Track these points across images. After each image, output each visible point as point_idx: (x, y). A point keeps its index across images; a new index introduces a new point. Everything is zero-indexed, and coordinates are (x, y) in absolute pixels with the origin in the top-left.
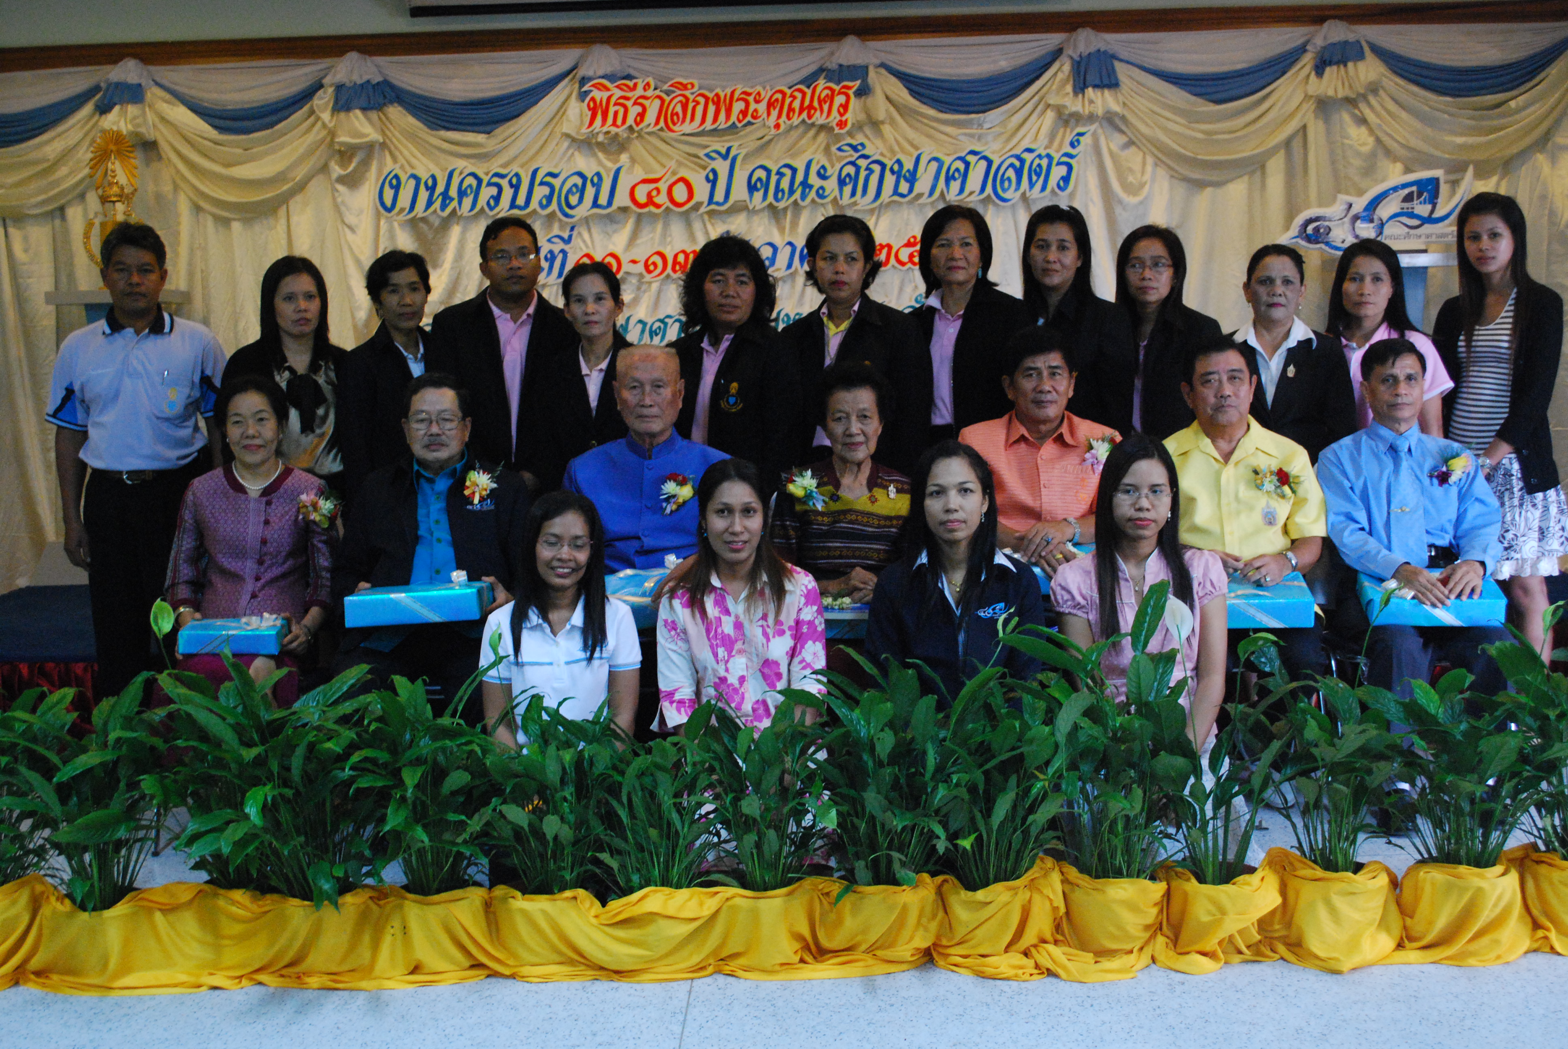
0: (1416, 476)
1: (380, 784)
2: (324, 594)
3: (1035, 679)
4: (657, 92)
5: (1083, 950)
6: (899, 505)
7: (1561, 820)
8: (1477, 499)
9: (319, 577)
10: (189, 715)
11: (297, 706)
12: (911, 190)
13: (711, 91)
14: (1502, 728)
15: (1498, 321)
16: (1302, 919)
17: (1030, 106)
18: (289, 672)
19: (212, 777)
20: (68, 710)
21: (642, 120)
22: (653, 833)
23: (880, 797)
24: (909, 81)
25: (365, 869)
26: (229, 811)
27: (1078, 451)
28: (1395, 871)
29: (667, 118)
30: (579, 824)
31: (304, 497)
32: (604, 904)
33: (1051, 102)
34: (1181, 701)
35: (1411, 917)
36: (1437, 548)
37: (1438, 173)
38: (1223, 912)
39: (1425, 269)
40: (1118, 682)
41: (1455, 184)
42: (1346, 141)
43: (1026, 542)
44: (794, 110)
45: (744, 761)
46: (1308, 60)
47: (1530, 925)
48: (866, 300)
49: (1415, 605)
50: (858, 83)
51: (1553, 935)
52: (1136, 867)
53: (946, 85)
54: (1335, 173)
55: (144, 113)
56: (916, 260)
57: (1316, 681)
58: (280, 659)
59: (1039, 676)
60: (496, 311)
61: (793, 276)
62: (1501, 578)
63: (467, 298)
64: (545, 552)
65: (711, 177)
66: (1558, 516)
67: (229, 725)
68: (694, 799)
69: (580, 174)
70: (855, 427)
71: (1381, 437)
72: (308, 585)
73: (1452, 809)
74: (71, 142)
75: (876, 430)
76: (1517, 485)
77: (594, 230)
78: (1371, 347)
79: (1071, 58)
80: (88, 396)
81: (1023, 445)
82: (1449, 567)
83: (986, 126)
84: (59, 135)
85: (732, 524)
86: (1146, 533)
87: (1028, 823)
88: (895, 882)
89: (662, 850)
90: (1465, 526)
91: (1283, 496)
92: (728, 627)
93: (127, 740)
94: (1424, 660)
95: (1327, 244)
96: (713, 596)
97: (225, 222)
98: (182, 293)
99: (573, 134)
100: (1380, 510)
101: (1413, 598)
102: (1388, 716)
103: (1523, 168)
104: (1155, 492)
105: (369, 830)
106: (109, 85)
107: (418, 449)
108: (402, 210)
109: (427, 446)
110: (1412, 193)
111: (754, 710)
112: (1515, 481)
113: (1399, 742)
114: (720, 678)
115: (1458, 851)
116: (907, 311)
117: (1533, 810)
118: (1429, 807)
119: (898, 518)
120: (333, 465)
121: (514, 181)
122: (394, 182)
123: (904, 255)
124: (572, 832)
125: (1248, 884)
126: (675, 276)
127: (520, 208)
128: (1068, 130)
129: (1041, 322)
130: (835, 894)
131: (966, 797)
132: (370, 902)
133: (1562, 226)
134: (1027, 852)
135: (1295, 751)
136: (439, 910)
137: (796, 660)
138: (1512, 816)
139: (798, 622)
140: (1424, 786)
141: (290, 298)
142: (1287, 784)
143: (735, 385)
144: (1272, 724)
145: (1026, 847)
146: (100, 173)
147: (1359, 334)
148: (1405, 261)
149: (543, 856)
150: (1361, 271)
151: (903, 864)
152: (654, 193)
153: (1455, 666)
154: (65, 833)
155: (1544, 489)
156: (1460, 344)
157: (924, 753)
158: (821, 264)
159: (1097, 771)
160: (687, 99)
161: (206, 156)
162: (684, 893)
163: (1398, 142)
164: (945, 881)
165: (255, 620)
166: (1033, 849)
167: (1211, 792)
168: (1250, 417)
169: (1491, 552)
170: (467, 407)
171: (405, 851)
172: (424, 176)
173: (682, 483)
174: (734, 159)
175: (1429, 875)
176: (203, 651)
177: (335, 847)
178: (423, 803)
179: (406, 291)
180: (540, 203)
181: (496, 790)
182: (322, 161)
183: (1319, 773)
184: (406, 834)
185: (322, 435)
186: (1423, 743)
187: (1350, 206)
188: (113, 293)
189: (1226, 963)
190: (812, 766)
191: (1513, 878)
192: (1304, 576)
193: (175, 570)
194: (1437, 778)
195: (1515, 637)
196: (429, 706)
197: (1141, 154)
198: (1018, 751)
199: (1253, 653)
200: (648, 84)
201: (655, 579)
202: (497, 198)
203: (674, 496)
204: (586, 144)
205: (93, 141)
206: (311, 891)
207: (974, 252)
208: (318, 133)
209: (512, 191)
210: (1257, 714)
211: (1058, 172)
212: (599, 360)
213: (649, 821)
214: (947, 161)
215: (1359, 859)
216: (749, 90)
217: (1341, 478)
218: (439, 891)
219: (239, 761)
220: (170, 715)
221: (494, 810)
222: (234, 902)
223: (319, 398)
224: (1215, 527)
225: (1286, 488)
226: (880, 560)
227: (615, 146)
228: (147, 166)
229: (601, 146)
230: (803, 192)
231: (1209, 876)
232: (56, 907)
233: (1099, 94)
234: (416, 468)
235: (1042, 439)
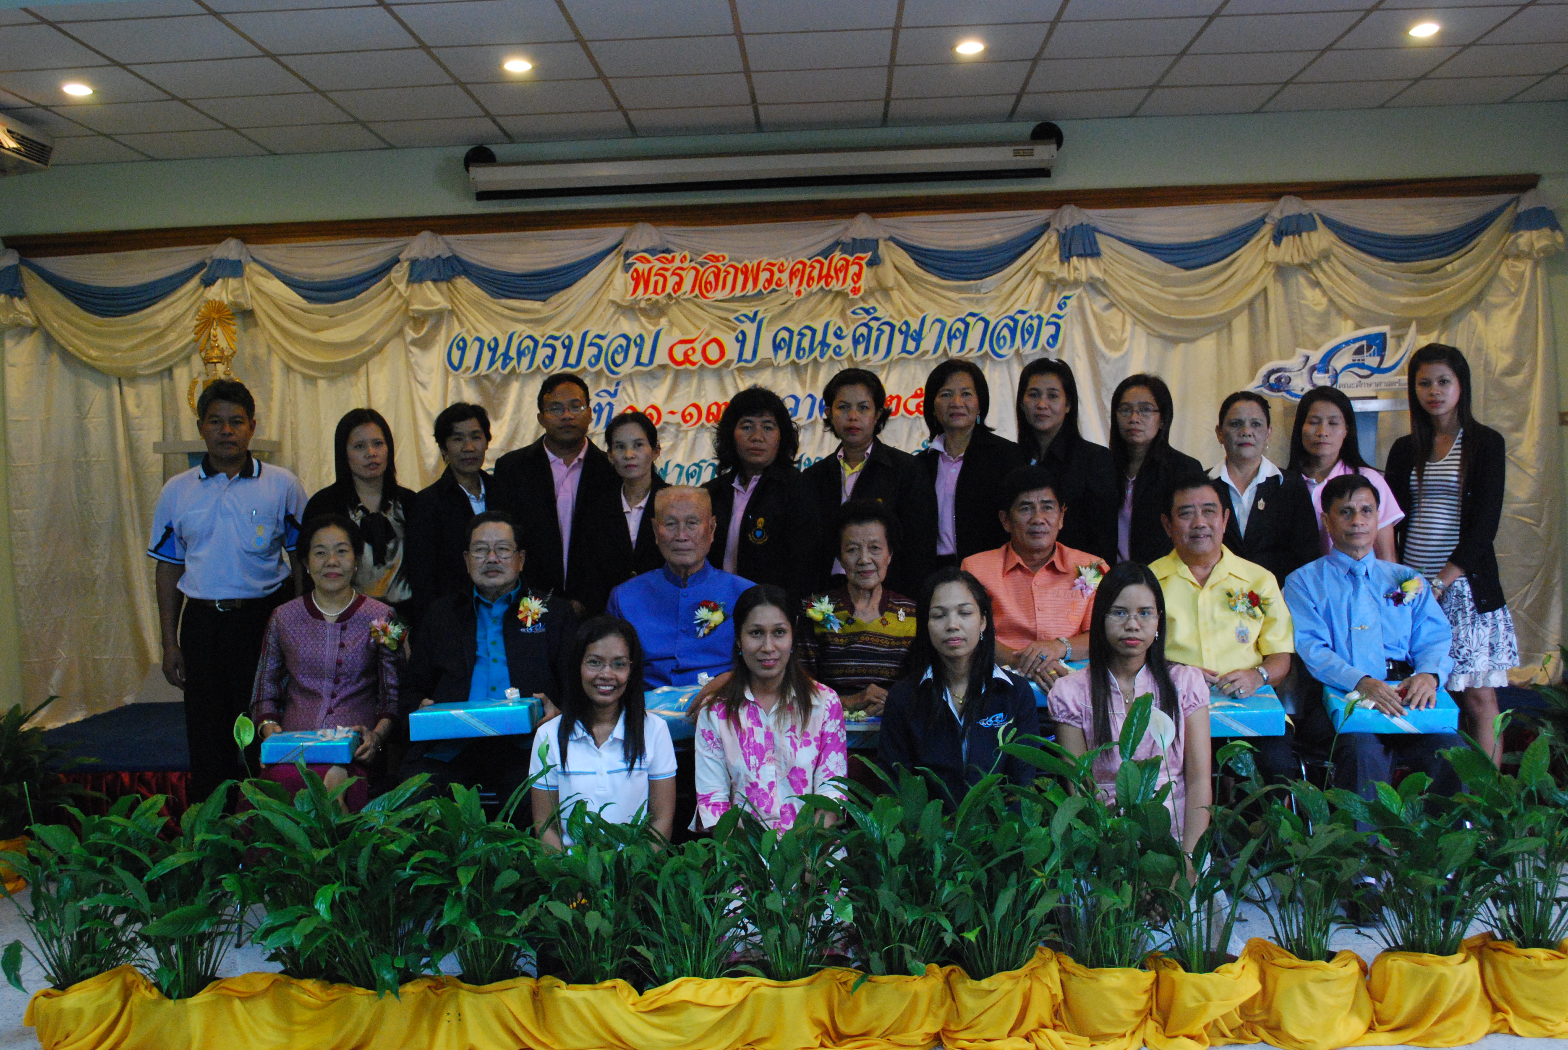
0: (1374, 598)
1: (437, 882)
2: (391, 708)
3: (1032, 784)
4: (693, 264)
5: (1079, 1034)
6: (908, 628)
7: (1515, 910)
8: (1429, 618)
9: (387, 693)
10: (266, 820)
12: (917, 348)
13: (740, 262)
14: (1459, 826)
15: (1447, 457)
16: (1280, 1004)
17: (1021, 274)
18: (359, 780)
19: (287, 876)
20: (160, 814)
21: (679, 289)
22: (686, 927)
23: (891, 894)
24: (915, 253)
25: (424, 960)
26: (301, 906)
27: (1069, 577)
28: (1364, 959)
29: (702, 287)
30: (619, 919)
31: (375, 623)
32: (641, 993)
33: (1041, 270)
34: (1166, 804)
35: (1381, 1002)
36: (1394, 662)
37: (1385, 329)
38: (1208, 999)
39: (1376, 413)
40: (1108, 786)
41: (1400, 338)
42: (1302, 302)
43: (1023, 659)
44: (813, 279)
45: (768, 861)
46: (1267, 231)
47: (1490, 1008)
48: (878, 444)
50: (870, 254)
51: (1511, 1017)
52: (1126, 957)
53: (947, 255)
54: (1294, 329)
55: (243, 285)
56: (922, 409)
57: (1289, 785)
58: (353, 767)
60: (550, 455)
61: (813, 424)
63: (525, 445)
64: (589, 672)
65: (740, 337)
66: (1506, 633)
67: (304, 829)
68: (722, 896)
69: (625, 336)
70: (867, 557)
71: (1342, 564)
72: (377, 701)
73: (1415, 901)
74: (180, 311)
75: (885, 560)
76: (1469, 605)
77: (637, 385)
78: (1330, 482)
79: (1058, 231)
80: (185, 534)
81: (1019, 573)
83: (983, 291)
84: (169, 306)
85: (764, 643)
86: (1135, 651)
87: (1028, 916)
88: (907, 972)
89: (694, 943)
90: (1419, 643)
92: (759, 737)
93: (213, 843)
94: (1385, 764)
95: (1288, 392)
96: (746, 708)
97: (312, 380)
98: (275, 442)
99: (618, 300)
100: (1342, 629)
101: (1374, 708)
102: (1354, 816)
103: (1460, 324)
104: (1144, 613)
105: (429, 925)
106: (213, 261)
107: (477, 577)
108: (468, 368)
109: (486, 573)
110: (1362, 346)
111: (782, 813)
112: (1466, 602)
113: (1365, 840)
114: (751, 784)
115: (1422, 940)
116: (915, 454)
117: (1489, 902)
118: (1394, 900)
119: (907, 638)
120: (403, 593)
121: (567, 342)
122: (461, 344)
123: (912, 405)
124: (612, 927)
125: (1230, 972)
128: (1056, 294)
129: (1034, 462)
130: (851, 983)
131: (971, 892)
132: (429, 991)
133: (1496, 375)
134: (1027, 943)
135: (1270, 849)
136: (491, 998)
137: (821, 768)
138: (1471, 907)
139: (823, 734)
140: (1389, 879)
141: (360, 446)
142: (1264, 879)
143: (761, 520)
144: (1249, 824)
145: (1027, 937)
146: (203, 339)
147: (1317, 471)
148: (1358, 406)
149: (585, 949)
150: (1319, 415)
151: (914, 956)
152: (690, 352)
153: (1414, 770)
154: (154, 927)
155: (1493, 609)
156: (1412, 478)
157: (932, 853)
158: (837, 413)
159: (1090, 868)
160: (719, 269)
161: (296, 322)
162: (714, 982)
163: (1350, 303)
164: (953, 971)
165: (329, 732)
166: (1032, 941)
167: (1194, 887)
168: (1223, 546)
169: (1444, 665)
170: (522, 541)
171: (460, 944)
172: (487, 338)
173: (714, 609)
174: (761, 322)
175: (1395, 964)
176: (283, 761)
177: (397, 940)
178: (477, 899)
179: (468, 439)
180: (590, 363)
181: (544, 888)
182: (398, 327)
183: (1293, 869)
184: (461, 928)
185: (393, 567)
186: (1387, 841)
187: (1308, 358)
188: (208, 443)
189: (1211, 1046)
190: (831, 865)
191: (1473, 965)
192: (1275, 689)
193: (260, 690)
194: (1401, 873)
196: (483, 811)
197: (1121, 314)
198: (1018, 851)
199: (1231, 759)
200: (685, 257)
201: (689, 695)
202: (551, 358)
203: (706, 621)
204: (629, 310)
205: (199, 310)
206: (375, 980)
207: (973, 401)
208: (395, 301)
209: (565, 351)
210: (1236, 815)
211: (1047, 331)
212: (639, 499)
213: (682, 917)
214: (949, 322)
215: (1332, 948)
216: (773, 261)
217: (1305, 599)
218: (491, 981)
219: (311, 861)
220: (251, 820)
221: (541, 906)
222: (305, 991)
223: (389, 534)
224: (1192, 645)
225: (1257, 610)
226: (892, 677)
227: (656, 311)
228: (245, 331)
229: (643, 311)
230: (822, 351)
231: (1194, 964)
232: (145, 995)
233: (1083, 261)
234: (476, 594)
235: (1036, 566)
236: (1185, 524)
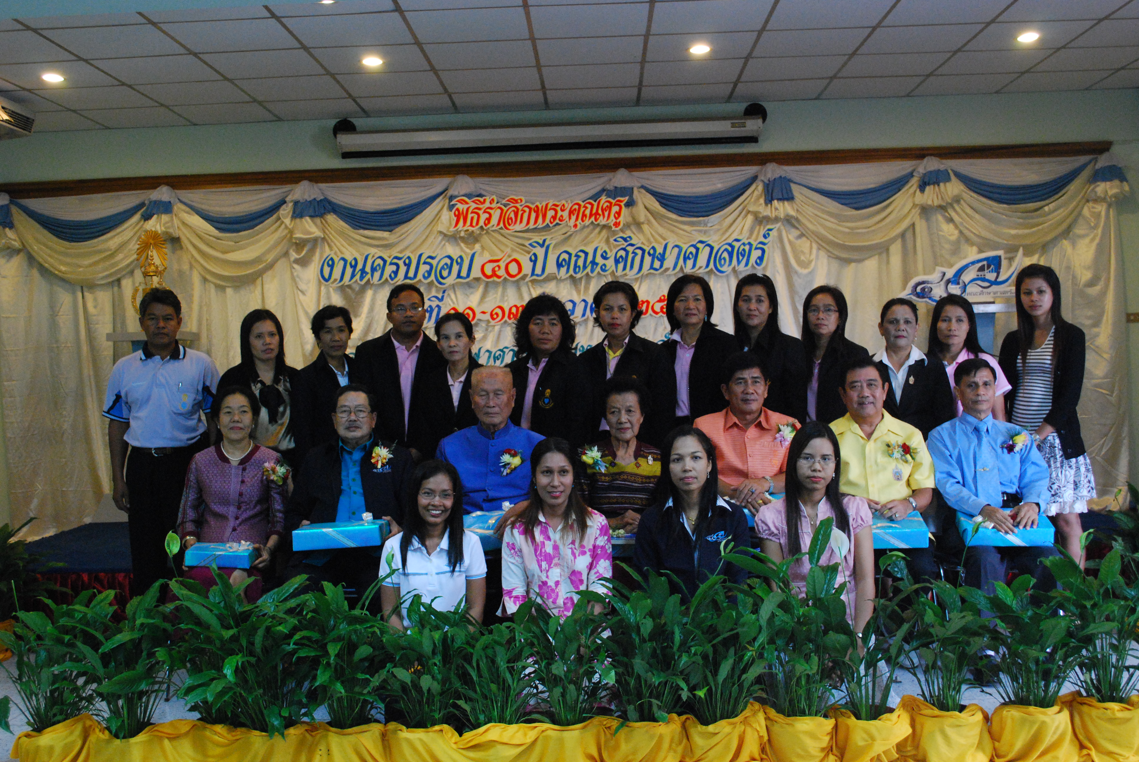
0: (993, 447)
1: (313, 654)
2: (279, 528)
3: (746, 583)
4: (499, 205)
6: (655, 469)
7: (1096, 675)
8: (1033, 463)
9: (275, 516)
10: (188, 609)
11: (260, 602)
12: (661, 266)
13: (533, 203)
14: (1055, 614)
15: (1043, 346)
16: (926, 743)
17: (737, 212)
18: (255, 580)
19: (204, 649)
20: (111, 604)
21: (489, 223)
22: (493, 687)
23: (643, 663)
24: (660, 197)
25: (303, 711)
26: (213, 671)
27: (772, 432)
28: (987, 710)
29: (505, 221)
30: (444, 682)
31: (267, 465)
32: (461, 735)
33: (751, 209)
34: (843, 597)
35: (999, 741)
36: (1007, 494)
37: (1000, 253)
38: (873, 739)
39: (994, 314)
40: (801, 584)
41: (1011, 259)
42: (940, 233)
43: (738, 492)
44: (586, 216)
45: (553, 639)
46: (914, 182)
47: (1078, 746)
48: (633, 336)
49: (995, 532)
50: (627, 198)
51: (1093, 753)
52: (814, 709)
53: (683, 199)
54: (934, 253)
55: (172, 220)
56: (665, 310)
57: (932, 584)
58: (250, 571)
59: (748, 581)
60: (396, 343)
61: (586, 321)
62: (1050, 515)
63: (377, 337)
64: (423, 500)
65: (533, 258)
66: (1086, 473)
67: (216, 615)
68: (520, 664)
69: (449, 257)
70: (624, 418)
71: (968, 423)
72: (269, 522)
73: (1023, 668)
74: (126, 238)
75: (639, 420)
76: (1059, 453)
77: (458, 293)
78: (959, 364)
79: (763, 181)
80: (130, 400)
81: (735, 429)
82: (1016, 508)
83: (709, 225)
84: (118, 234)
85: (553, 480)
86: (818, 486)
87: (742, 679)
88: (655, 720)
89: (499, 698)
90: (1026, 480)
91: (906, 461)
92: (549, 548)
93: (150, 625)
94: (1001, 569)
95: (930, 298)
96: (539, 528)
97: (222, 289)
98: (194, 333)
99: (445, 232)
100: (969, 470)
101: (993, 528)
102: (979, 606)
103: (1055, 250)
104: (825, 459)
105: (306, 684)
106: (151, 202)
107: (342, 431)
108: (335, 280)
109: (348, 428)
110: (984, 265)
111: (565, 604)
112: (1057, 451)
113: (987, 623)
114: (542, 582)
115: (1028, 697)
116: (660, 343)
117: (1077, 669)
118: (1008, 667)
119: (654, 477)
120: (287, 444)
121: (407, 261)
122: (330, 263)
123: (657, 307)
124: (439, 686)
125: (889, 720)
126: (510, 322)
127: (410, 279)
128: (762, 227)
129: (746, 349)
130: (614, 727)
131: (701, 662)
132: (306, 733)
133: (1081, 286)
134: (742, 699)
135: (918, 630)
136: (352, 739)
138: (1064, 673)
139: (595, 546)
140: (1004, 652)
141: (260, 336)
142: (913, 652)
143: (548, 391)
144: (903, 612)
145: (741, 694)
146: (143, 259)
149: (420, 703)
150: (949, 315)
151: (659, 707)
152: (497, 269)
153: (1022, 573)
154: (106, 686)
155: (1076, 456)
156: (1018, 361)
157: (673, 633)
158: (603, 313)
159: (787, 644)
160: (518, 209)
161: (212, 247)
162: (514, 727)
163: (974, 234)
164: (687, 718)
165: (235, 545)
166: (745, 697)
167: (863, 658)
168: (883, 410)
169: (1043, 497)
171: (329, 699)
172: (349, 258)
173: (514, 455)
174: (548, 247)
175: (1010, 714)
176: (201, 565)
177: (283, 696)
178: (341, 666)
179: (335, 332)
180: (424, 276)
181: (390, 658)
182: (285, 250)
183: (935, 645)
184: (330, 688)
185: (282, 424)
186: (1003, 624)
187: (944, 274)
188: (147, 334)
190: (599, 642)
191: (1065, 715)
192: (921, 514)
193: (184, 513)
194: (1013, 647)
195: (1061, 553)
196: (346, 602)
197: (809, 242)
198: (735, 631)
199: (889, 565)
200: (493, 200)
201: (496, 518)
202: (396, 273)
203: (509, 464)
204: (453, 238)
205: (140, 237)
206: (267, 725)
207: (702, 305)
208: (282, 232)
209: (406, 268)
210: (893, 606)
211: (756, 254)
212: (460, 376)
213: (491, 679)
214: (684, 247)
215: (963, 703)
216: (558, 203)
217: (943, 449)
218: (351, 726)
219: (221, 639)
220: (177, 608)
221: (388, 671)
222: (216, 733)
223: (280, 400)
224: (861, 482)
225: (908, 456)
226: (643, 505)
227: (472, 239)
228: (174, 253)
229: (462, 239)
230: (592, 267)
231: (863, 715)
232: (99, 736)
233: (781, 204)
234: (341, 444)
235: (748, 425)
236: (854, 395)
